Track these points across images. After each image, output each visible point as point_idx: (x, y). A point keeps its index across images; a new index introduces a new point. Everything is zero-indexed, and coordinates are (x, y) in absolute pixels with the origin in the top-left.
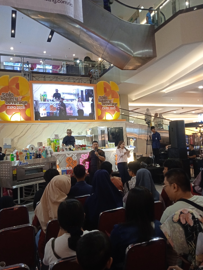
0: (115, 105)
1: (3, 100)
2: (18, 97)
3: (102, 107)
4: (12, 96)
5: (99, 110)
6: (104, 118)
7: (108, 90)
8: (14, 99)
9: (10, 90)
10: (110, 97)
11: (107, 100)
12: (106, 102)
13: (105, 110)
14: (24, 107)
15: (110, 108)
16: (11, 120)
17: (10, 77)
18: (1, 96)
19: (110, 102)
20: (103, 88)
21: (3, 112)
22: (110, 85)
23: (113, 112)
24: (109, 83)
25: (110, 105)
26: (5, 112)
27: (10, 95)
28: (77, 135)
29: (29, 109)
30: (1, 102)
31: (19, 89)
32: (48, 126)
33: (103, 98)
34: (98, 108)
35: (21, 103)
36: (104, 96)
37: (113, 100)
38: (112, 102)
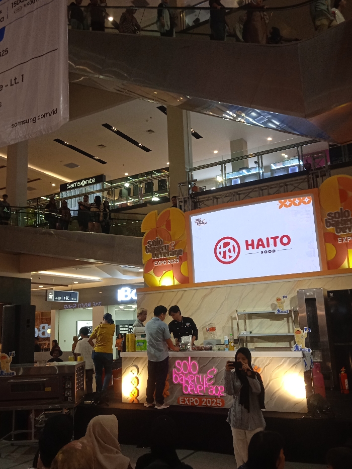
1: (150, 253)
2: (169, 244)
3: (336, 237)
4: (161, 243)
5: (330, 247)
6: (345, 265)
7: (350, 194)
8: (164, 248)
9: (158, 235)
12: (349, 223)
13: (347, 244)
14: (177, 260)
16: (160, 285)
17: (158, 214)
18: (146, 247)
20: (338, 191)
21: (150, 272)
27: (158, 242)
28: (269, 310)
29: (186, 262)
30: (147, 256)
31: (170, 230)
32: (211, 292)
33: (337, 216)
34: (326, 242)
35: (173, 253)
36: (340, 211)
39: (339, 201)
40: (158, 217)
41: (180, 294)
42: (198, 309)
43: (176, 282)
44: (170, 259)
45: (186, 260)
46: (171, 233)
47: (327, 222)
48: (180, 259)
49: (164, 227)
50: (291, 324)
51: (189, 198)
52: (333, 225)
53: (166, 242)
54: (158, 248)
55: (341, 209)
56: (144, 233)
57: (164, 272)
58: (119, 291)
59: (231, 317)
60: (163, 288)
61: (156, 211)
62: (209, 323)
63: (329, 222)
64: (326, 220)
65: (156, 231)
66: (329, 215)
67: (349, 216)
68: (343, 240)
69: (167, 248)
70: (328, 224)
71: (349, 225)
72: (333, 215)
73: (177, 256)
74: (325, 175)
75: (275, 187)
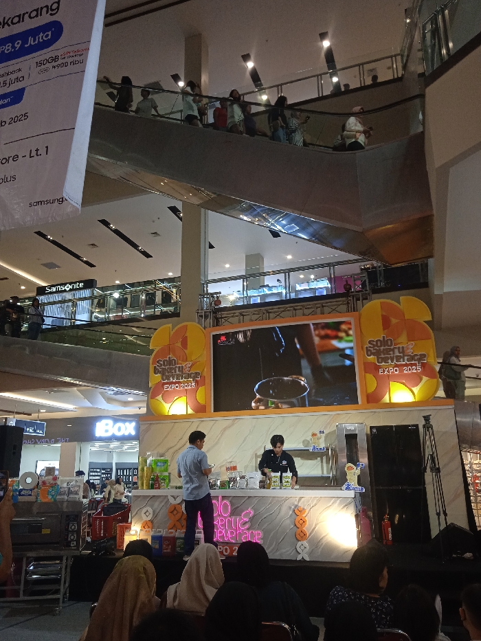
0: (419, 360)
1: (159, 375)
2: (184, 365)
3: (377, 368)
4: (174, 363)
5: (370, 377)
6: (386, 399)
8: (177, 369)
9: (170, 353)
10: (403, 340)
11: (392, 347)
12: (391, 353)
13: (388, 376)
14: (193, 384)
15: (401, 371)
16: (170, 414)
17: (173, 328)
18: (155, 367)
19: (403, 352)
20: (381, 317)
21: (157, 398)
22: (401, 307)
23: (416, 380)
24: (399, 303)
25: (404, 361)
26: (160, 398)
27: (170, 362)
28: (301, 447)
29: (203, 387)
30: (155, 379)
31: (186, 349)
32: (233, 424)
33: (379, 344)
34: (366, 372)
35: (189, 376)
36: (382, 339)
37: (411, 348)
38: (408, 351)
39: (382, 328)
40: (172, 333)
41: (195, 425)
42: (217, 443)
43: (190, 411)
44: (184, 382)
45: (204, 384)
46: (187, 352)
48: (197, 382)
49: (179, 344)
50: (325, 465)
51: (210, 312)
52: (372, 354)
53: (180, 362)
54: (171, 369)
55: (384, 337)
56: (153, 350)
57: (175, 398)
58: (98, 424)
59: (256, 454)
60: (174, 417)
61: (170, 325)
62: (230, 460)
63: (370, 350)
64: (367, 348)
65: (169, 349)
66: (370, 342)
67: (391, 345)
68: (384, 371)
69: (181, 369)
70: (369, 353)
71: (392, 356)
72: (374, 343)
73: (193, 380)
74: (366, 299)
75: (311, 308)
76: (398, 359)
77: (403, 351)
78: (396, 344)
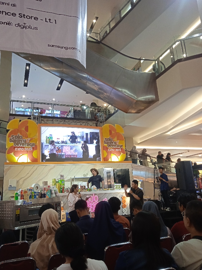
1: (12, 142)
2: (26, 139)
3: (107, 148)
4: (21, 138)
6: (110, 160)
7: (113, 132)
8: (23, 141)
9: (19, 133)
10: (115, 139)
12: (112, 143)
13: (111, 152)
15: (115, 150)
16: (18, 162)
20: (109, 130)
24: (115, 126)
25: (116, 147)
26: (12, 154)
27: (19, 137)
32: (54, 167)
34: (103, 149)
37: (118, 142)
38: (117, 143)
39: (109, 134)
40: (20, 123)
41: (35, 167)
43: (29, 161)
44: (26, 147)
45: (36, 149)
46: (28, 133)
47: (104, 142)
48: (33, 148)
49: (23, 129)
53: (24, 138)
54: (19, 140)
55: (110, 137)
57: (21, 154)
66: (105, 139)
68: (110, 150)
73: (31, 147)
76: (114, 146)
77: (115, 143)
78: (113, 141)
